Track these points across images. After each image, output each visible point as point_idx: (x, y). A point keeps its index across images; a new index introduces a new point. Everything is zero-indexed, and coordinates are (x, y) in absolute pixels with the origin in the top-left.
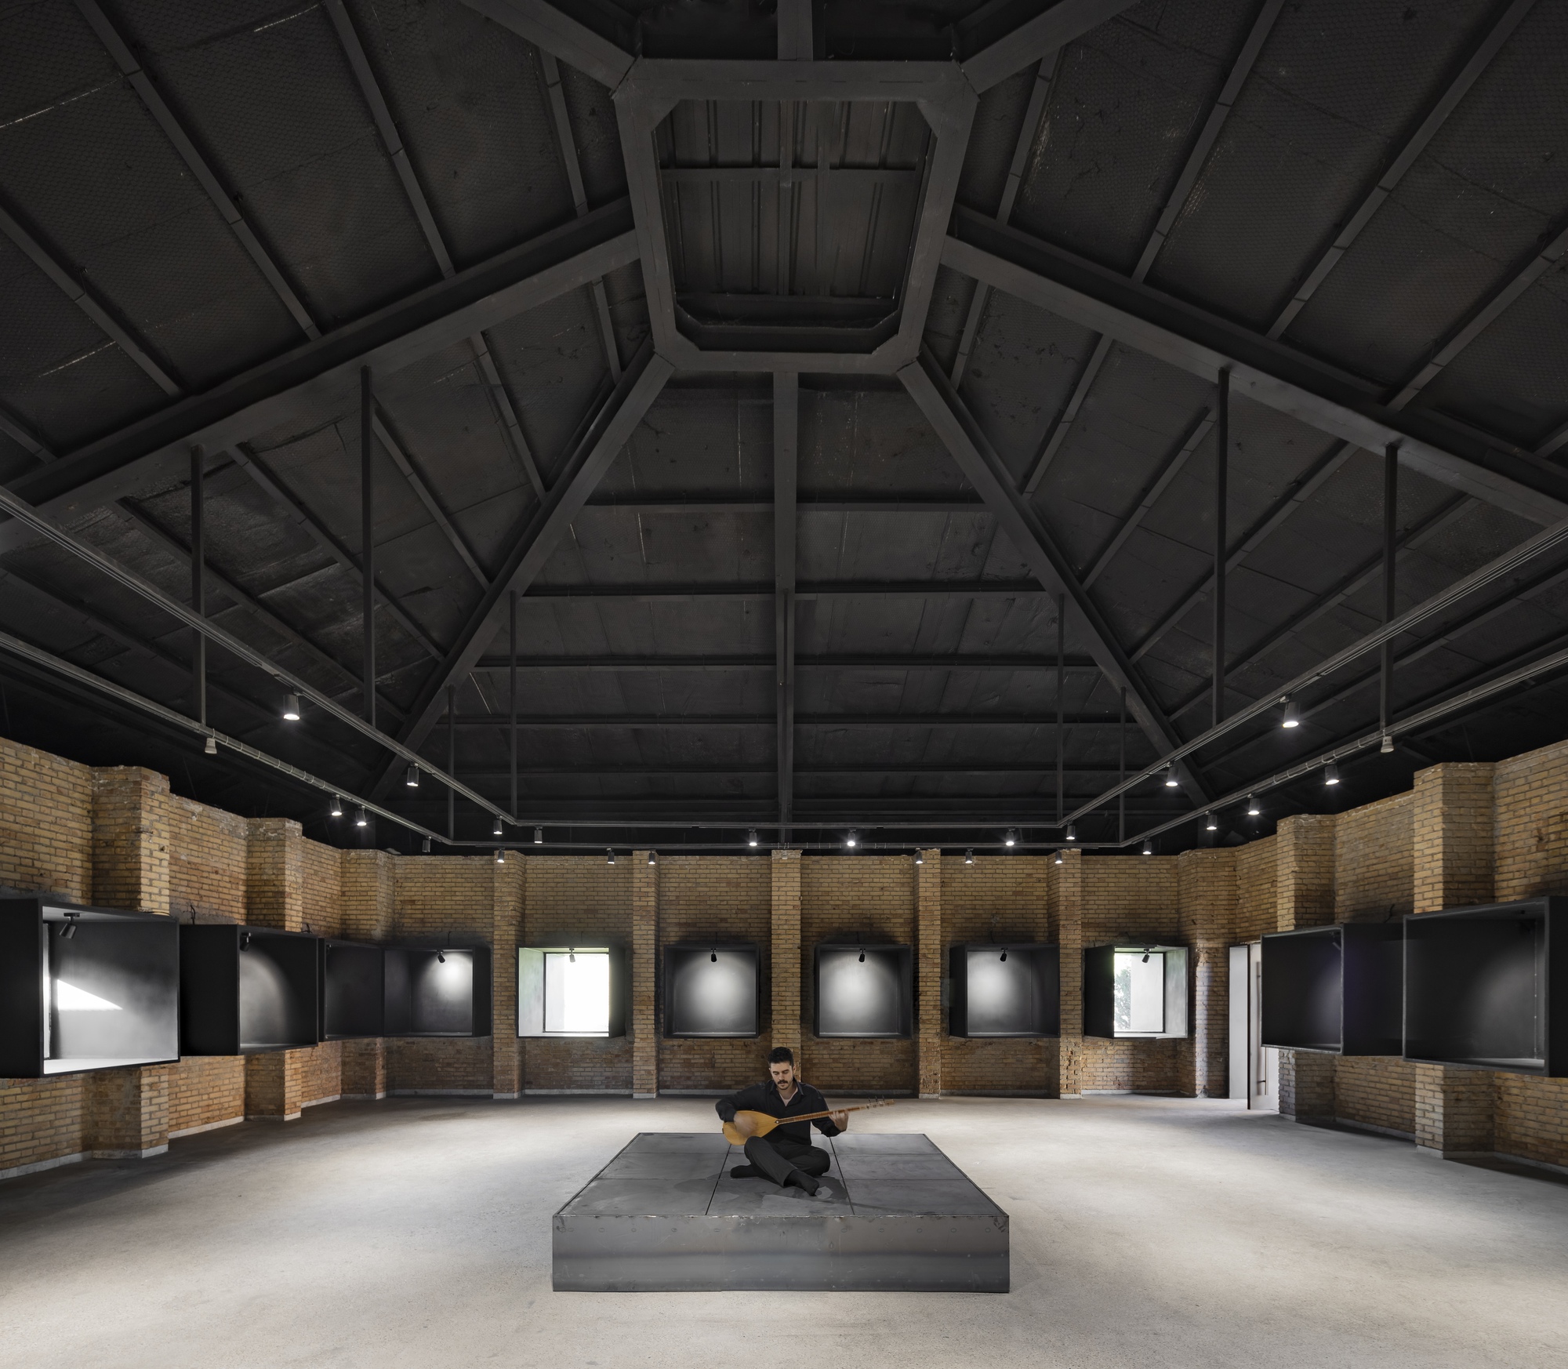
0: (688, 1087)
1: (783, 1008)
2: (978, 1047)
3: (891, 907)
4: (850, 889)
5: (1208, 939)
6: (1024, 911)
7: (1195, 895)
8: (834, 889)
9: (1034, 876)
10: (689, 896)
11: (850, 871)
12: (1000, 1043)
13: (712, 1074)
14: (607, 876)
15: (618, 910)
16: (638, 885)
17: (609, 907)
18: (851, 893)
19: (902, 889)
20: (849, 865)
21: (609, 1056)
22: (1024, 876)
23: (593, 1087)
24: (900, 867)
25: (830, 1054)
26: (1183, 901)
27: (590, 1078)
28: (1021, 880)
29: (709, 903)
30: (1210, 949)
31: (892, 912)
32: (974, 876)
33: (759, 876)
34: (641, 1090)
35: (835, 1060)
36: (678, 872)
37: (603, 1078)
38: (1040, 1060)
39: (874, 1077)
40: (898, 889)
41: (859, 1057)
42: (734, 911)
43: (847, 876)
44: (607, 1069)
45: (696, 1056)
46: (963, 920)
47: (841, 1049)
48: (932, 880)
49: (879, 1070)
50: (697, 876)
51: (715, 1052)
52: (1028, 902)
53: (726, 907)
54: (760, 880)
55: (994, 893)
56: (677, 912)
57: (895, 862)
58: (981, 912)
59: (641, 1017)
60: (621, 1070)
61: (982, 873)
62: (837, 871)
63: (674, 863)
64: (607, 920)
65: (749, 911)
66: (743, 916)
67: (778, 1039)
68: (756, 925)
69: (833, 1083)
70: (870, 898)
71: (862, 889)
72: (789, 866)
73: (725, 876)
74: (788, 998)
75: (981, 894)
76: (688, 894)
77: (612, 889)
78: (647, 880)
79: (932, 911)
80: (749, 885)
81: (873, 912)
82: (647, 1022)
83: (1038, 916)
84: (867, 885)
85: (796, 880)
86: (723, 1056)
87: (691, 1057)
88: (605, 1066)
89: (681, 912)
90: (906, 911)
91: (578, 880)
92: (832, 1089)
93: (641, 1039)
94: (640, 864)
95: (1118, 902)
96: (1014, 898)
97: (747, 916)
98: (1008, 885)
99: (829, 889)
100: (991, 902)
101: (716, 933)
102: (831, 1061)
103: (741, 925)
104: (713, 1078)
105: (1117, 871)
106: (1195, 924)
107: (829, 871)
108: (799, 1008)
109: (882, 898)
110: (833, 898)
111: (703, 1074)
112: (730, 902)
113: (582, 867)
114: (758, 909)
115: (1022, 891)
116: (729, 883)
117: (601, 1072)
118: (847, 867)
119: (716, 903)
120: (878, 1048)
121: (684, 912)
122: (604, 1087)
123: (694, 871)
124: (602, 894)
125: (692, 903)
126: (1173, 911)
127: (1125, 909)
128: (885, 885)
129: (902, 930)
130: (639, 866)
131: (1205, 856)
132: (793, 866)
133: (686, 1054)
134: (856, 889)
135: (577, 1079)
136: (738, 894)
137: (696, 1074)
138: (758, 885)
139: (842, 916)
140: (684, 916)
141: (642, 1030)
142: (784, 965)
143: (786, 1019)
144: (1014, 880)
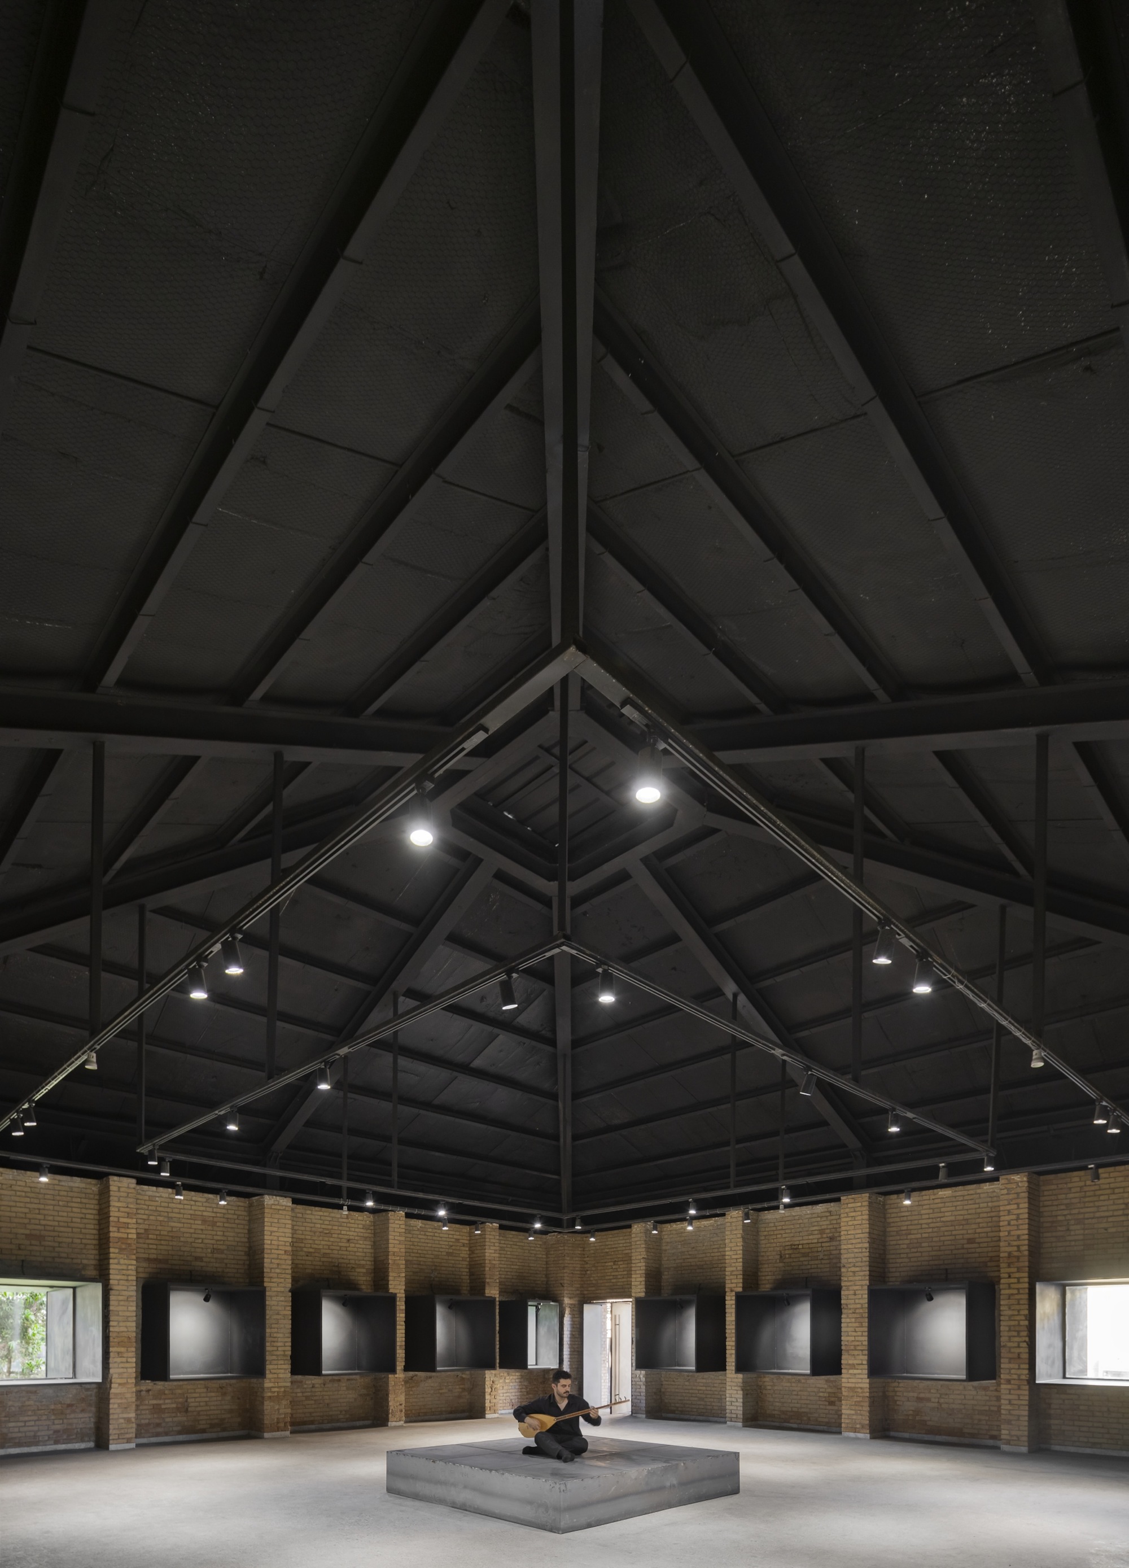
0: (158, 1435)
1: (275, 1348)
2: (422, 1381)
3: (356, 1258)
4: (321, 1238)
5: (570, 1298)
6: (454, 1269)
7: (562, 1265)
8: (308, 1237)
9: (461, 1241)
10: (160, 1231)
11: (321, 1222)
12: (437, 1377)
13: (185, 1419)
14: (58, 1198)
15: (72, 1238)
16: (117, 1214)
17: (60, 1234)
18: (323, 1243)
19: (365, 1242)
20: (321, 1216)
21: (59, 1407)
22: (453, 1240)
23: (36, 1444)
24: (363, 1223)
25: (303, 1392)
26: (551, 1269)
27: (32, 1434)
28: (451, 1244)
29: (182, 1239)
30: (571, 1304)
31: (357, 1262)
32: (420, 1236)
33: (235, 1217)
34: (120, 1440)
35: (307, 1398)
36: (147, 1203)
37: (51, 1432)
38: (464, 1389)
39: (341, 1411)
40: (361, 1242)
41: (329, 1393)
42: (209, 1250)
43: (319, 1226)
44: (56, 1422)
45: (167, 1401)
46: (411, 1273)
47: (313, 1387)
48: (399, 1238)
49: (345, 1404)
50: (169, 1210)
51: (189, 1395)
52: (457, 1262)
53: (202, 1245)
54: (237, 1221)
55: (434, 1253)
56: (145, 1246)
57: (360, 1218)
58: (424, 1267)
59: (119, 1360)
60: (75, 1421)
61: (425, 1235)
62: (309, 1221)
63: (143, 1193)
64: (57, 1249)
65: (225, 1252)
66: (219, 1256)
67: (270, 1379)
68: (233, 1266)
69: (305, 1419)
70: (338, 1248)
71: (332, 1239)
72: (281, 1212)
73: (200, 1213)
74: (279, 1340)
75: (425, 1252)
76: (159, 1228)
77: (65, 1214)
78: (127, 1210)
79: (398, 1265)
80: (226, 1225)
81: (341, 1261)
82: (127, 1365)
83: (463, 1273)
84: (336, 1236)
85: (287, 1226)
86: (197, 1400)
87: (161, 1402)
88: (53, 1417)
89: (151, 1246)
90: (368, 1263)
91: (17, 1199)
92: (305, 1425)
93: (120, 1384)
94: (119, 1191)
95: (512, 1267)
96: (446, 1257)
97: (223, 1256)
98: (443, 1246)
99: (303, 1237)
100: (431, 1260)
101: (191, 1271)
102: (304, 1398)
103: (217, 1265)
104: (186, 1423)
105: (511, 1243)
106: (563, 1286)
107: (303, 1220)
108: (290, 1348)
109: (349, 1249)
110: (307, 1245)
111: (175, 1419)
112: (206, 1241)
113: (23, 1184)
114: (235, 1250)
115: (453, 1253)
116: (204, 1221)
117: (48, 1425)
118: (319, 1217)
119: (190, 1240)
120: (344, 1384)
121: (155, 1247)
122: (52, 1442)
123: (166, 1204)
124: (51, 1218)
125: (163, 1238)
126: (544, 1276)
127: (516, 1272)
128: (351, 1237)
129: (364, 1278)
130: (117, 1194)
131: (568, 1238)
132: (285, 1213)
133: (155, 1399)
134: (326, 1239)
135: (14, 1435)
136: (214, 1233)
137: (168, 1420)
138: (234, 1226)
139: (314, 1263)
140: (154, 1251)
141: (120, 1374)
142: (276, 1308)
143: (278, 1360)
144: (447, 1243)
